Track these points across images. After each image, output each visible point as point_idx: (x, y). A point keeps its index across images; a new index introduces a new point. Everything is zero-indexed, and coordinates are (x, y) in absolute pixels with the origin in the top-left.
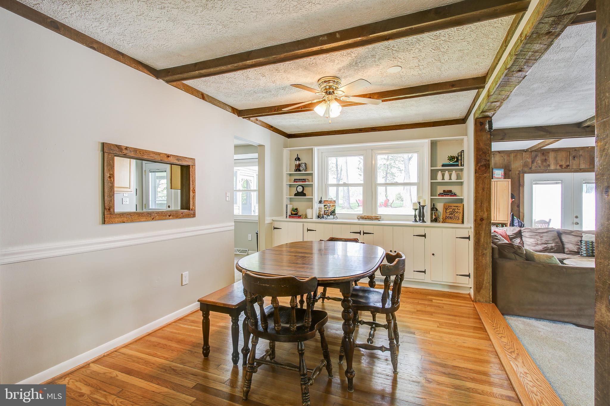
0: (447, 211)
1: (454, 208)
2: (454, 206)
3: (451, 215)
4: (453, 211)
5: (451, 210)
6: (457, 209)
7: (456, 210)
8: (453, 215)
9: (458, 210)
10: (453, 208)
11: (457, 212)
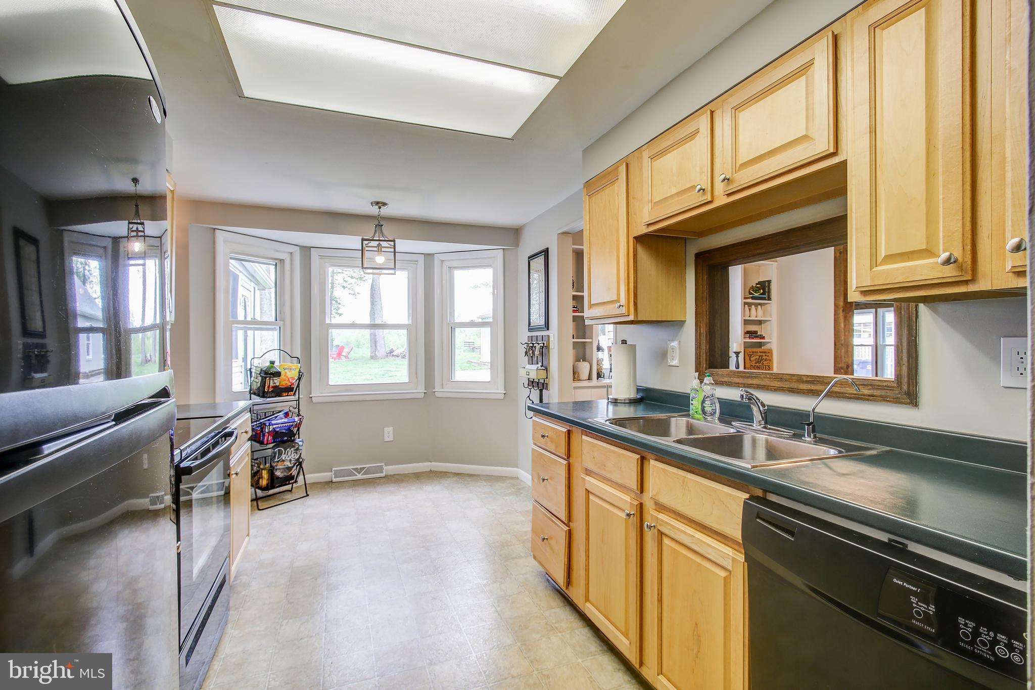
0: (752, 359)
1: (761, 354)
2: (760, 352)
3: (758, 364)
4: (760, 358)
5: (757, 357)
6: (765, 355)
7: (764, 357)
8: (761, 364)
9: (766, 357)
10: (759, 354)
11: (766, 360)
